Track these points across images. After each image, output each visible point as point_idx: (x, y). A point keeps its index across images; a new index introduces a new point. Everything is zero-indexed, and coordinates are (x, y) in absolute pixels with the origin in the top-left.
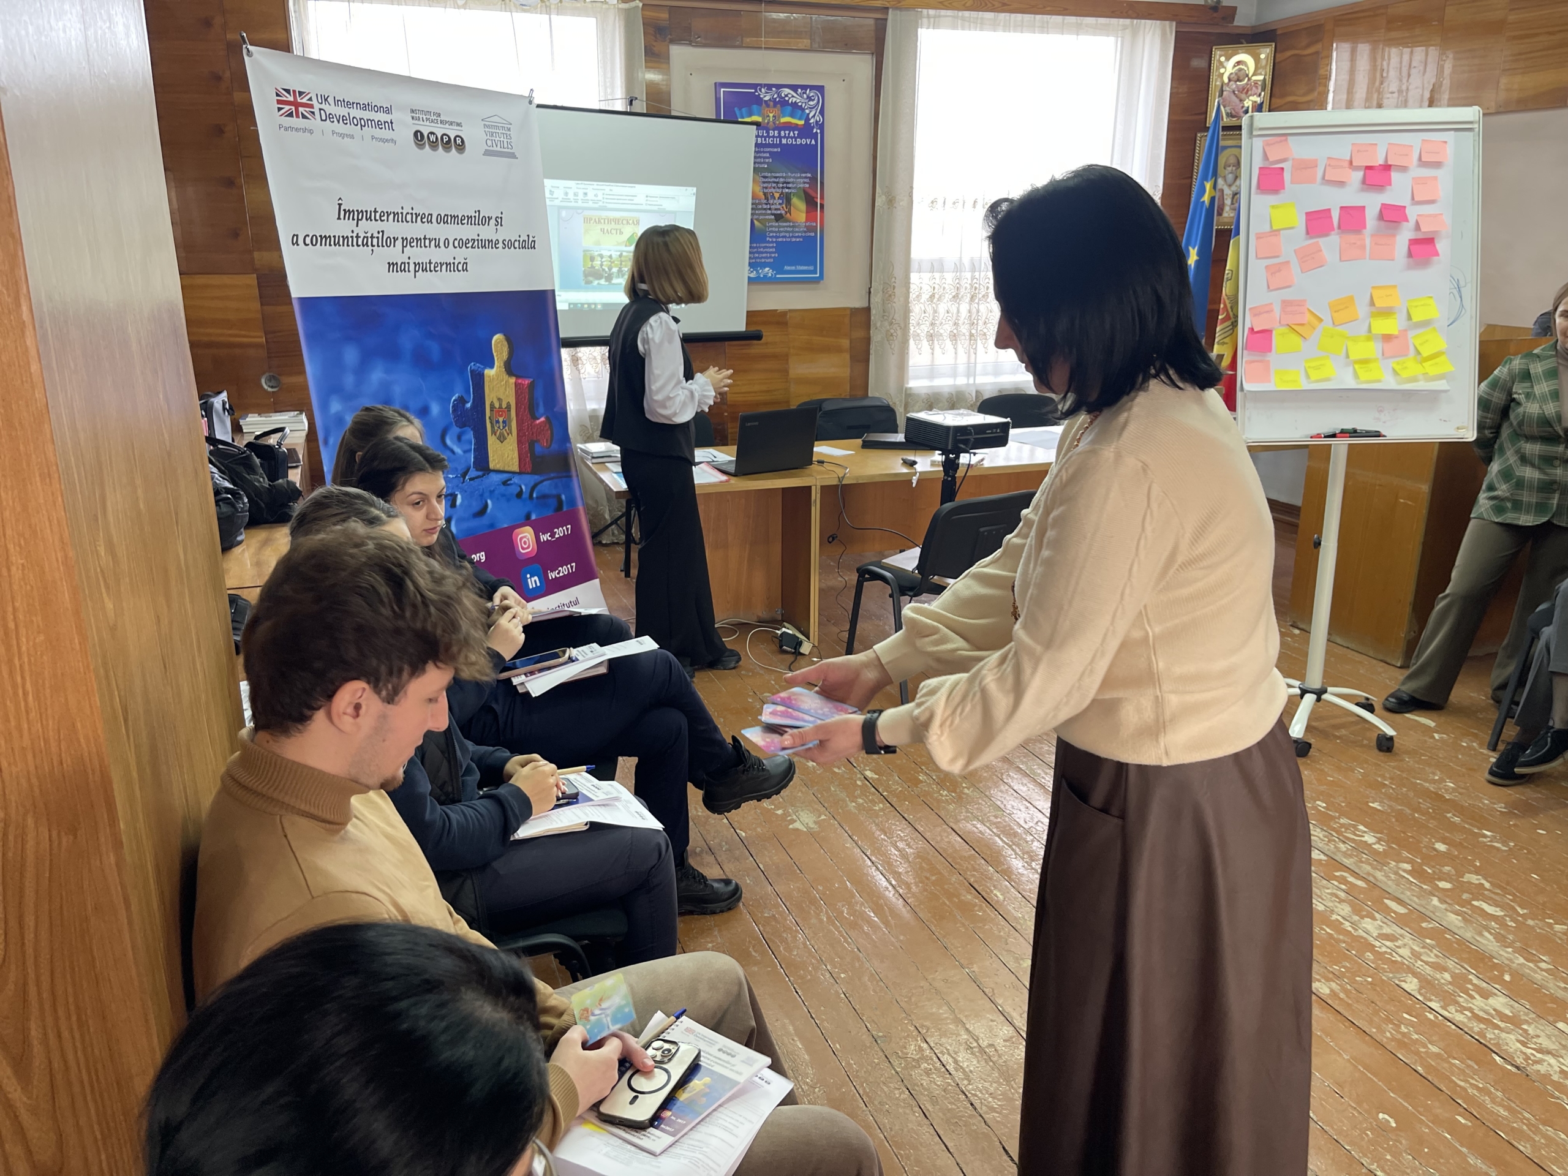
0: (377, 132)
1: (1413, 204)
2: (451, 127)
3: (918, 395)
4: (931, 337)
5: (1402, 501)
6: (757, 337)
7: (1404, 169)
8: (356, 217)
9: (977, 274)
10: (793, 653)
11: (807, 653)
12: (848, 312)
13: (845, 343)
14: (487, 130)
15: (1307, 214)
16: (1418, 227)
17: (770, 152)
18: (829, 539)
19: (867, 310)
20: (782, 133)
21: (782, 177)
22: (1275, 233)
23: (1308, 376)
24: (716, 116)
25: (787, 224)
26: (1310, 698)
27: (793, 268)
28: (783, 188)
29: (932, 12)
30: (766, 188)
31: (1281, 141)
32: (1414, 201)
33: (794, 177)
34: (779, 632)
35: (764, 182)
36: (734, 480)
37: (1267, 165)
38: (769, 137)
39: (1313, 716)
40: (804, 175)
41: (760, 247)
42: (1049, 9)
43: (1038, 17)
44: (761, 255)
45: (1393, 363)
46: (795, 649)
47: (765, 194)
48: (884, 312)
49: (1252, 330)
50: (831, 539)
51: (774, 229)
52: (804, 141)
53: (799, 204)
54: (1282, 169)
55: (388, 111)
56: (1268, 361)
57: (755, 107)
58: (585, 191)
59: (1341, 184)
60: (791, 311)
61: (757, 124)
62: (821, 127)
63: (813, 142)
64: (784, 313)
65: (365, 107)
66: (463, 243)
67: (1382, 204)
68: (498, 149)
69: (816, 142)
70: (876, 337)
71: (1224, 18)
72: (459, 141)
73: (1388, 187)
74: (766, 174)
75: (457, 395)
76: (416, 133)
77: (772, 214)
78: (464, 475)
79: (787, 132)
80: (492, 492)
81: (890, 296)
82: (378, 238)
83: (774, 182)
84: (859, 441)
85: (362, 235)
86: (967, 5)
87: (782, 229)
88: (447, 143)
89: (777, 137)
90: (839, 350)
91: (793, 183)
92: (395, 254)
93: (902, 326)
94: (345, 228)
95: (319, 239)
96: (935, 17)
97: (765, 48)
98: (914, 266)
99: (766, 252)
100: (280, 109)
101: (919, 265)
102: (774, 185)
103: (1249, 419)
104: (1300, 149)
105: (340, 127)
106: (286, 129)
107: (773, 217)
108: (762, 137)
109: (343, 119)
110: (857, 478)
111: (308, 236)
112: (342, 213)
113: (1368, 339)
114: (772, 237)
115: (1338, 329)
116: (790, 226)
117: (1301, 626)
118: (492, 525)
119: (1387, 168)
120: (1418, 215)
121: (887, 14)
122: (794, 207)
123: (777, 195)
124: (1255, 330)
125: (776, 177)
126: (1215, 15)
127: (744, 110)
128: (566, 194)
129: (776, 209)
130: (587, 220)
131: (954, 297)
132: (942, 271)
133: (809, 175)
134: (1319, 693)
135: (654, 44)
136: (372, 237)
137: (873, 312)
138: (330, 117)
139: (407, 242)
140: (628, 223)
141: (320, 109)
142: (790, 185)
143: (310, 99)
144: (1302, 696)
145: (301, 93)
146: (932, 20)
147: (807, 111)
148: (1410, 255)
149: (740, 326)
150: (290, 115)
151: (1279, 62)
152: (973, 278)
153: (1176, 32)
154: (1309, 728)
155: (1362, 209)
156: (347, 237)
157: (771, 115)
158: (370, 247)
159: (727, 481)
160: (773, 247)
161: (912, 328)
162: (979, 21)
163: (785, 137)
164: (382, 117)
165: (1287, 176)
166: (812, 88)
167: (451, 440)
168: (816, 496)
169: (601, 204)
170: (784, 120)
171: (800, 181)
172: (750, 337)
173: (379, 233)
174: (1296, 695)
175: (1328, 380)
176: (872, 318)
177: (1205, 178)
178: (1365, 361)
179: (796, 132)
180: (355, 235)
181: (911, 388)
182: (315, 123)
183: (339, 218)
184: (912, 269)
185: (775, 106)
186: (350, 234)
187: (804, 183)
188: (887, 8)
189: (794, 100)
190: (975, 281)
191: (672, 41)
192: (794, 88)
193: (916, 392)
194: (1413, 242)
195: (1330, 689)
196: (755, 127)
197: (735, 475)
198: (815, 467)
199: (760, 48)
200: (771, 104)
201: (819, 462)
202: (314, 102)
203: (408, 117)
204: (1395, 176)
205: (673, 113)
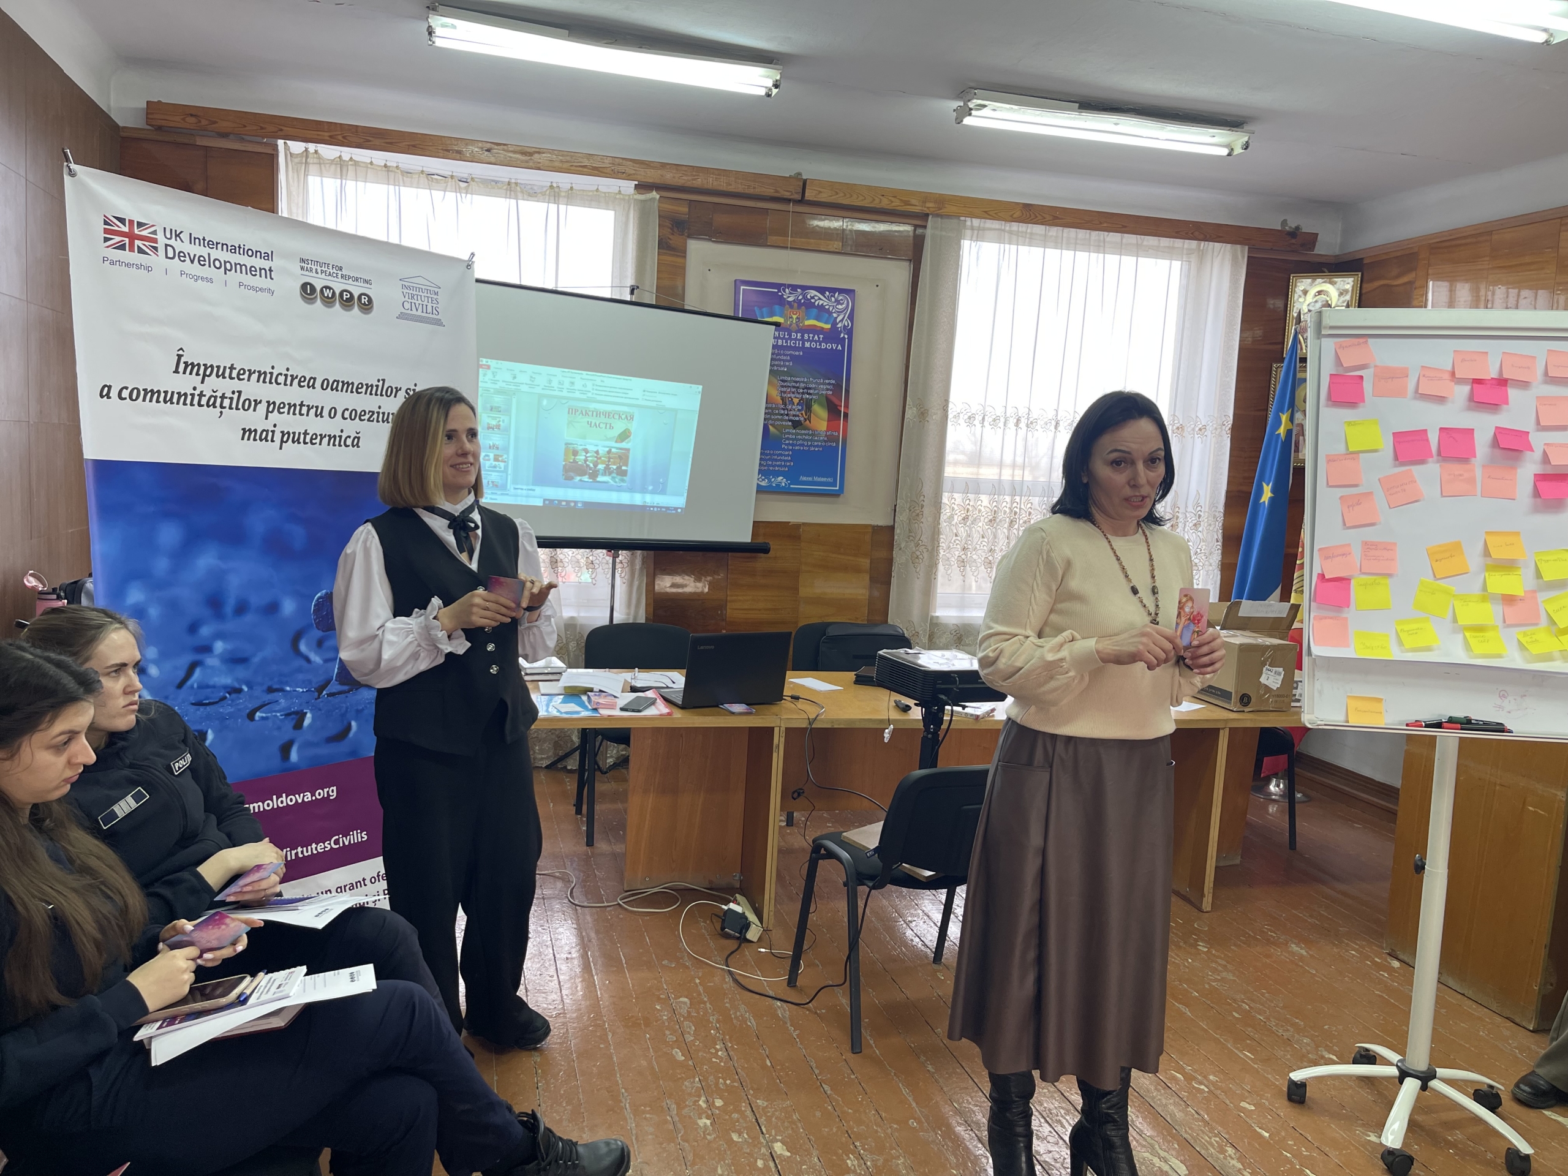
0: (248, 279)
1: (1538, 430)
2: (355, 283)
3: (946, 625)
4: (962, 563)
5: (1531, 808)
6: (764, 549)
7: (1524, 385)
8: (201, 372)
9: (1017, 499)
10: (738, 938)
11: (755, 940)
12: (870, 530)
13: (865, 563)
14: (405, 291)
15: (1396, 435)
16: (1546, 459)
17: (790, 355)
18: (793, 794)
19: (892, 528)
20: (806, 336)
21: (804, 382)
22: (1353, 455)
23: (1400, 643)
24: (734, 313)
25: (807, 432)
26: (1411, 1086)
27: (810, 479)
28: (803, 393)
29: (976, 222)
30: (785, 392)
31: (1359, 344)
32: (1541, 427)
33: (816, 383)
34: (725, 908)
35: (782, 386)
36: (678, 714)
37: (1341, 372)
38: (791, 339)
39: (1419, 1108)
40: (827, 381)
41: (775, 455)
42: (1105, 225)
43: (1095, 234)
44: (774, 463)
45: (1518, 633)
46: (740, 933)
47: (783, 399)
48: (910, 531)
49: (1322, 576)
50: (795, 795)
51: (790, 436)
52: (829, 346)
53: (820, 413)
54: (1361, 377)
55: (268, 256)
56: (1346, 619)
57: (777, 308)
58: (572, 380)
59: (1441, 399)
60: (804, 524)
61: (777, 325)
62: (850, 333)
63: (840, 347)
64: (797, 526)
65: (234, 249)
66: (356, 415)
67: (1497, 428)
68: (419, 313)
69: (843, 347)
70: (899, 558)
71: (1303, 245)
72: (364, 300)
73: (1505, 407)
74: (786, 378)
75: (324, 591)
76: (304, 286)
77: (790, 421)
78: (320, 690)
79: (811, 335)
80: (358, 712)
81: (918, 515)
82: (231, 399)
83: (794, 387)
84: (851, 676)
85: (208, 393)
86: (1015, 216)
87: (799, 437)
88: (348, 301)
89: (799, 340)
90: (857, 570)
91: (815, 389)
92: (256, 419)
93: (930, 549)
94: (186, 383)
95: (142, 393)
96: (979, 229)
97: (791, 248)
98: (946, 485)
99: (781, 460)
100: (106, 240)
101: (953, 485)
102: (793, 390)
103: (1320, 692)
104: (1385, 354)
105: (195, 269)
106: (112, 263)
107: (790, 423)
108: (782, 339)
109: (201, 261)
110: (832, 721)
111: (126, 388)
112: (182, 366)
113: (1484, 599)
114: (789, 444)
115: (1441, 583)
116: (808, 435)
117: (1401, 957)
118: (353, 753)
119: (1502, 382)
120: (1545, 444)
121: (927, 221)
122: (816, 415)
123: (796, 401)
124: (1327, 577)
125: (796, 382)
126: (1293, 241)
127: (764, 310)
128: (550, 381)
129: (794, 416)
130: (572, 411)
131: (990, 521)
132: (977, 492)
133: (834, 382)
134: (1426, 1078)
135: (671, 237)
136: (223, 397)
137: (897, 531)
138: (181, 256)
139: (272, 407)
140: (620, 417)
141: (166, 245)
142: (812, 391)
143: (155, 232)
144: (1401, 1082)
145: (140, 225)
146: (976, 232)
147: (835, 315)
148: (1537, 493)
149: (745, 536)
150: (122, 247)
151: (1366, 293)
152: (1012, 502)
153: (1248, 257)
154: (1413, 1126)
155: (1470, 432)
156: (185, 394)
157: (795, 317)
158: (219, 409)
159: (669, 714)
160: (788, 455)
161: (941, 551)
162: (1028, 236)
163: (808, 340)
164: (258, 263)
165: (1368, 386)
166: (841, 291)
167: (307, 645)
168: (779, 740)
169: (590, 395)
170: (807, 323)
171: (823, 387)
172: (754, 550)
173: (233, 393)
174: (1394, 1077)
175: (1428, 649)
176: (896, 537)
177: (1281, 409)
178: (1479, 629)
179: (821, 336)
180: (197, 392)
181: (938, 617)
182: (157, 260)
183: (176, 371)
184: (944, 488)
185: (799, 307)
186: (190, 391)
187: (827, 390)
188: (927, 215)
189: (821, 302)
190: (1015, 505)
191: (690, 236)
192: (822, 290)
193: (944, 621)
194: (1540, 478)
195: (1440, 1072)
196: (774, 327)
197: (683, 707)
198: (787, 703)
199: (786, 248)
200: (796, 305)
201: (793, 697)
202: (160, 237)
203: (295, 267)
204: (1512, 393)
205: (686, 307)
